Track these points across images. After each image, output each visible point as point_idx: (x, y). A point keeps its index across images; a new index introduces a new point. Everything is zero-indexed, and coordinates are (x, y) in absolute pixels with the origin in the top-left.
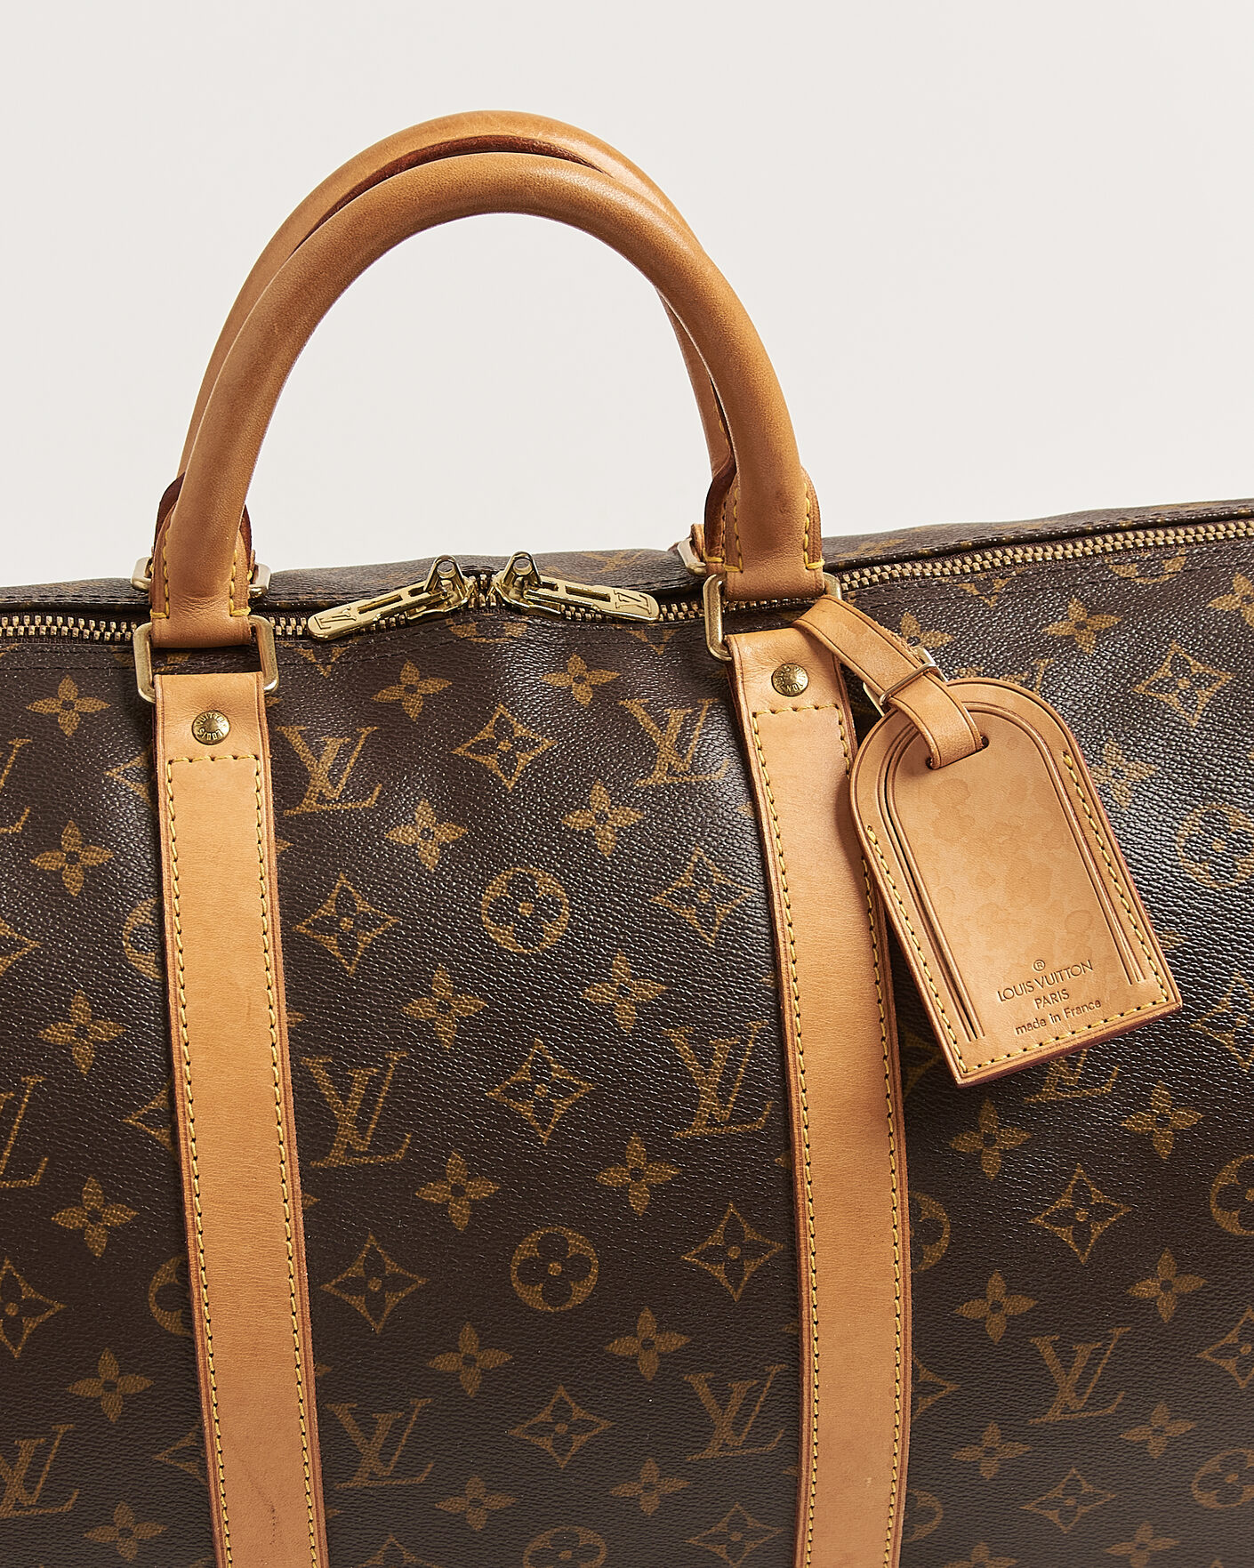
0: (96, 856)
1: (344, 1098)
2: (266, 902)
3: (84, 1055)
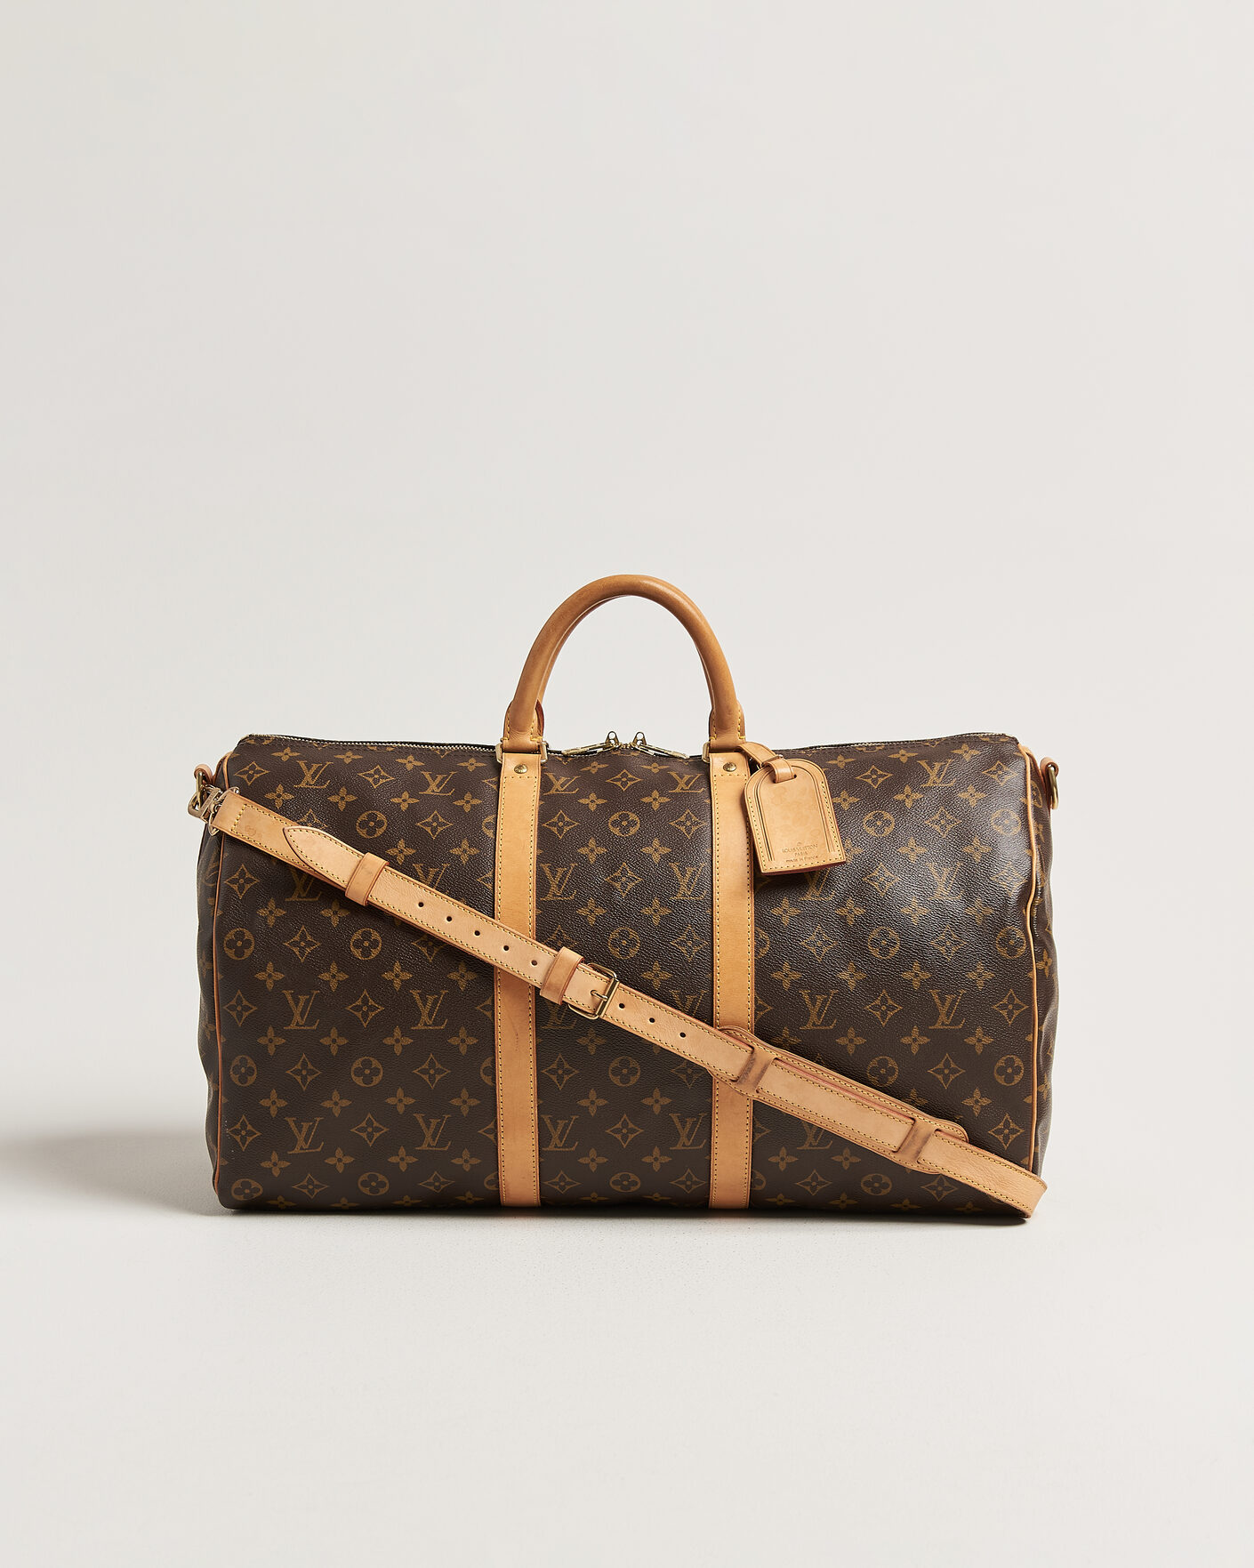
0: (476, 802)
1: (554, 877)
2: (533, 818)
3: (464, 859)
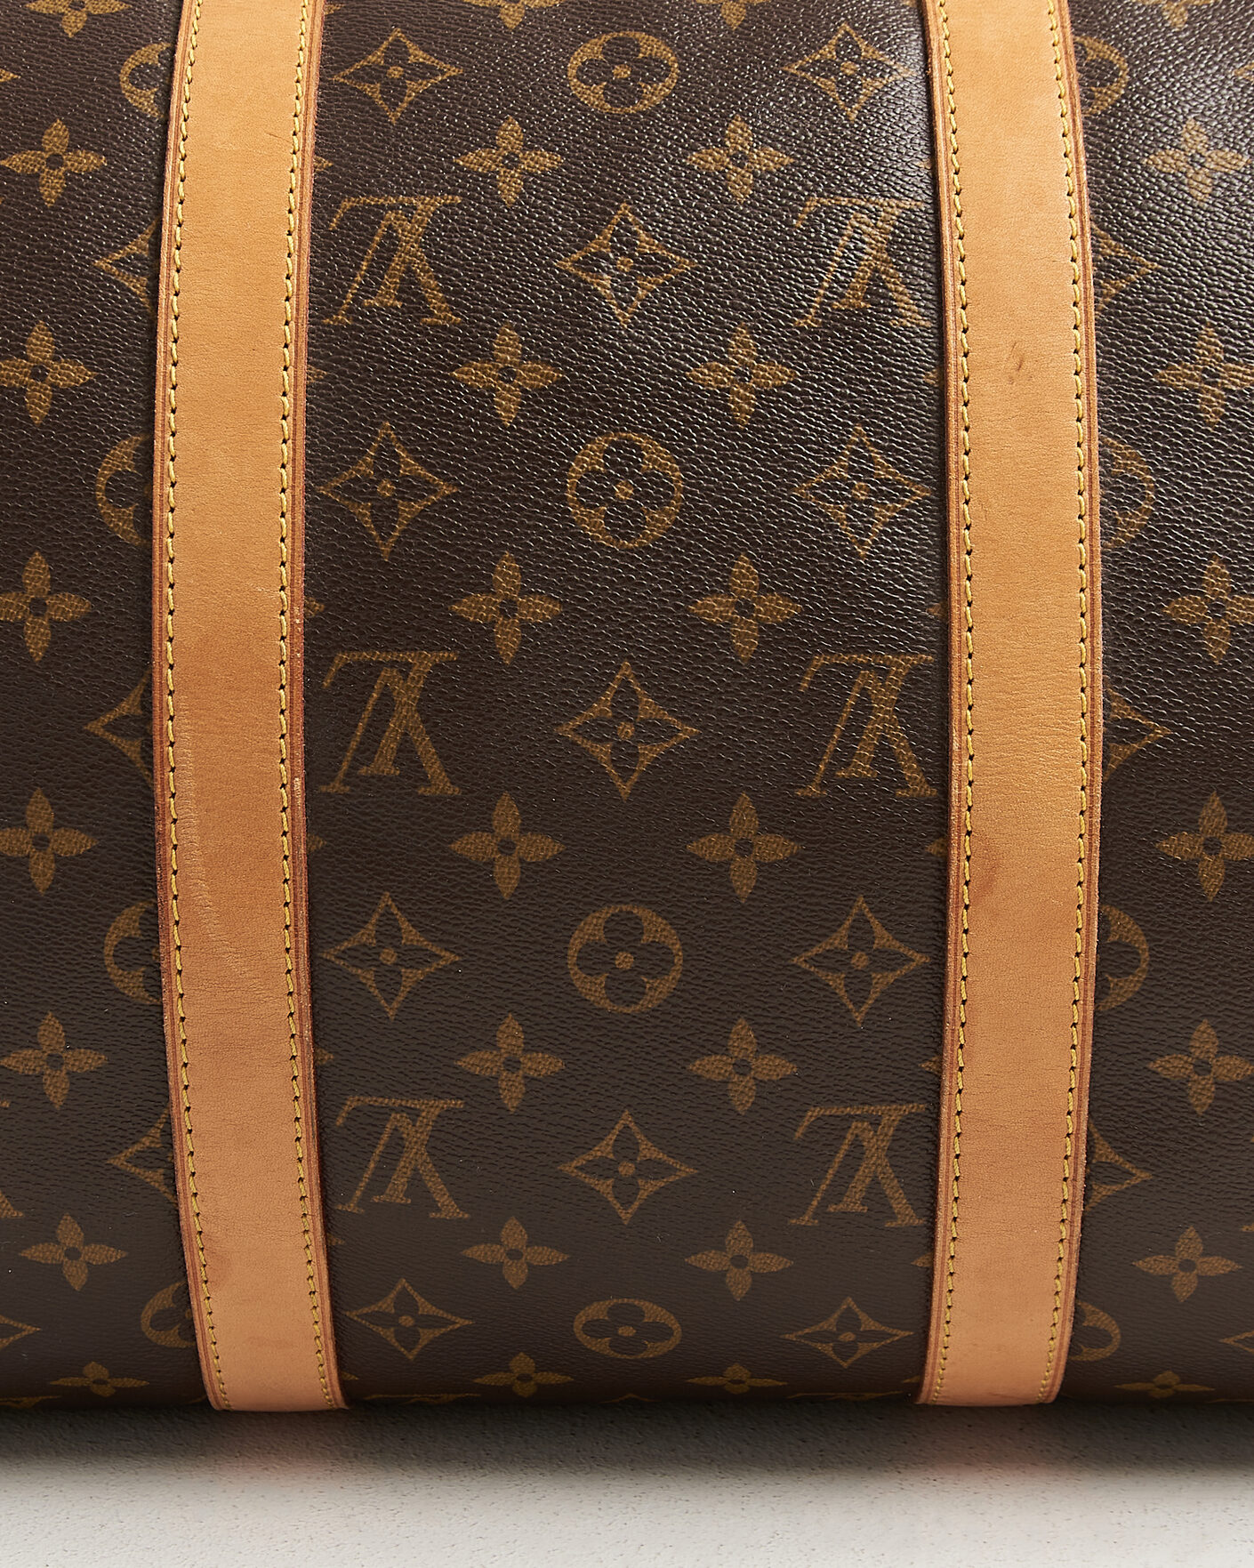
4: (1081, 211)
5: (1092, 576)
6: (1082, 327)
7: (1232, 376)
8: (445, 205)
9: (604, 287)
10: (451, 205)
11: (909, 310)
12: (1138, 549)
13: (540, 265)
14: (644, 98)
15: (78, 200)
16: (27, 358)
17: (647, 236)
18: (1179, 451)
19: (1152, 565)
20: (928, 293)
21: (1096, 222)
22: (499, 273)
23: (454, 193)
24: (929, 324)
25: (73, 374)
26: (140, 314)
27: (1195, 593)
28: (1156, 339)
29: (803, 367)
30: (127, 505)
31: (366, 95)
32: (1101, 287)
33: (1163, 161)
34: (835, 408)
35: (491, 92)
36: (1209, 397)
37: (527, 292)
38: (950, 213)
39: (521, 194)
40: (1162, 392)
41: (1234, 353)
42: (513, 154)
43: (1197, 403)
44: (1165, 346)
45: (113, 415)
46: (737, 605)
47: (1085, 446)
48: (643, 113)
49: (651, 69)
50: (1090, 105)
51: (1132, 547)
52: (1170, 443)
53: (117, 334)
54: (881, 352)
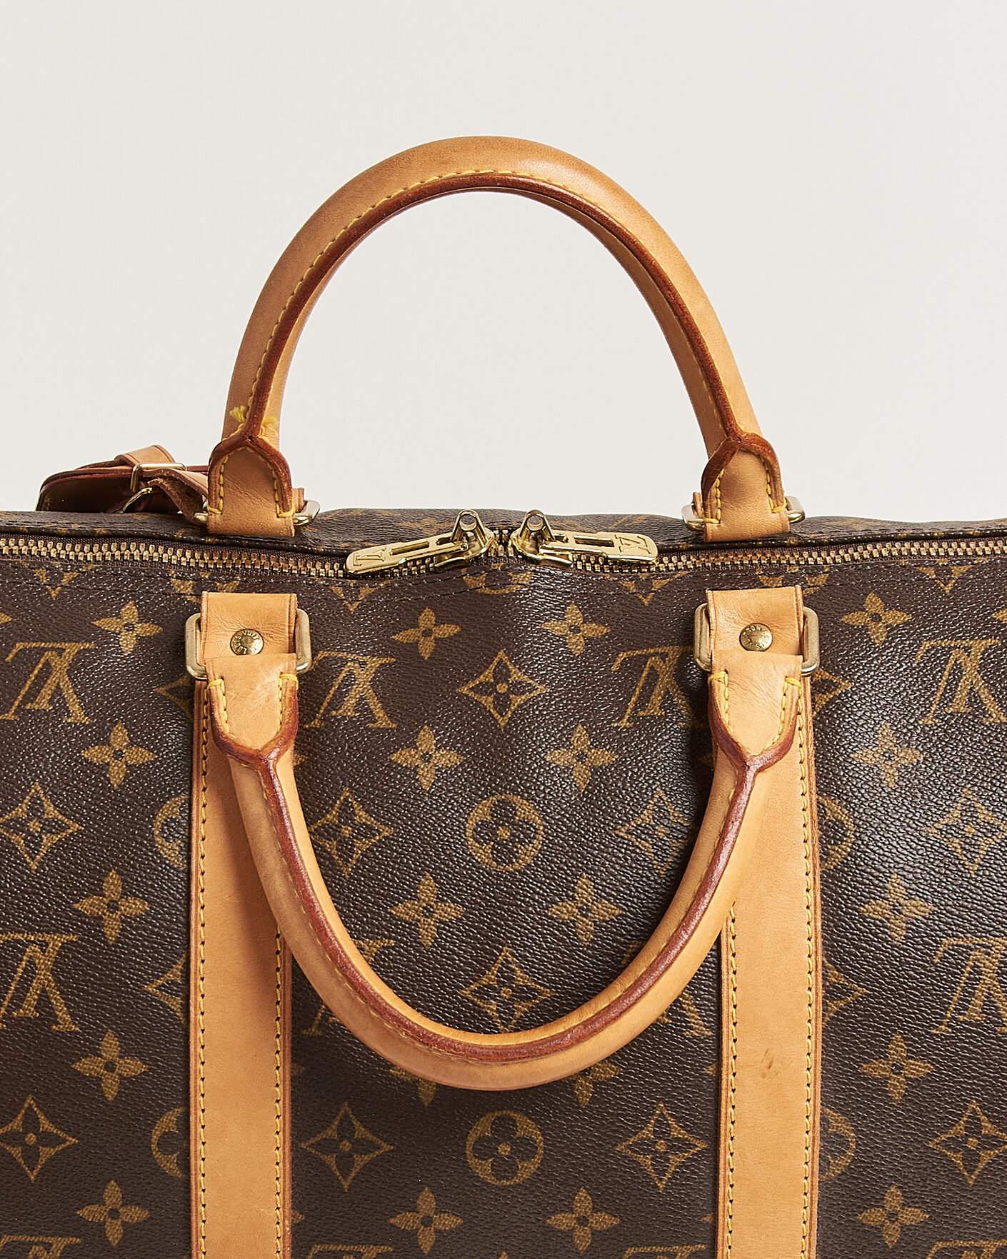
4: (816, 952)
5: (812, 1200)
6: (813, 1038)
7: (912, 1069)
8: (383, 947)
9: (492, 1010)
10: (387, 948)
11: (697, 1024)
12: (844, 1181)
13: (448, 993)
14: (520, 858)
15: (130, 939)
16: (101, 1056)
17: (521, 972)
18: (873, 1117)
19: (851, 1190)
20: (711, 1011)
21: (826, 957)
22: (420, 1000)
23: (390, 938)
24: (710, 1033)
25: (133, 1067)
26: (176, 1024)
27: (878, 1207)
28: (862, 1043)
29: (625, 1065)
30: (172, 1153)
31: (326, 851)
32: (827, 1005)
33: (875, 910)
34: (646, 1092)
35: (413, 851)
36: (895, 1083)
37: (439, 1013)
38: (727, 954)
39: (435, 939)
40: (864, 1079)
41: (914, 1053)
42: (430, 905)
43: (887, 1087)
44: (868, 1048)
45: (160, 1094)
46: (578, 1219)
47: (811, 1118)
48: (519, 871)
49: (524, 832)
50: (826, 860)
51: (839, 1179)
52: (868, 1112)
53: (160, 1039)
54: (678, 1053)
